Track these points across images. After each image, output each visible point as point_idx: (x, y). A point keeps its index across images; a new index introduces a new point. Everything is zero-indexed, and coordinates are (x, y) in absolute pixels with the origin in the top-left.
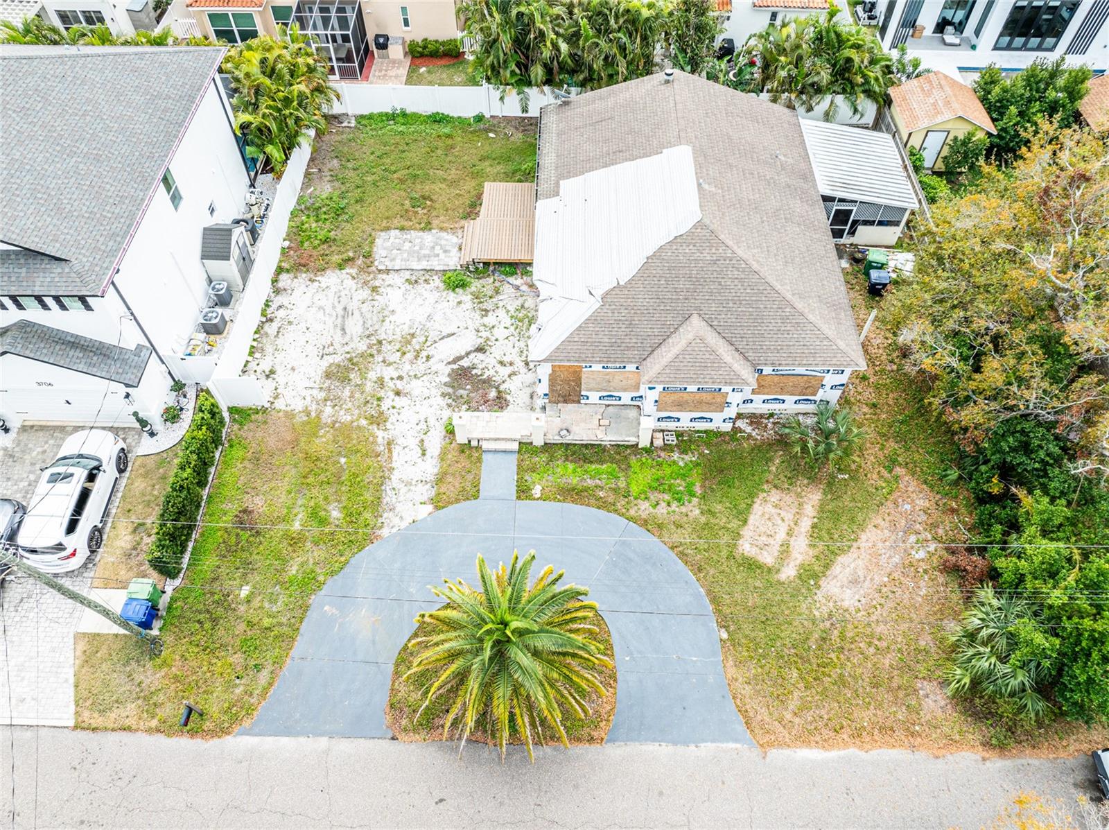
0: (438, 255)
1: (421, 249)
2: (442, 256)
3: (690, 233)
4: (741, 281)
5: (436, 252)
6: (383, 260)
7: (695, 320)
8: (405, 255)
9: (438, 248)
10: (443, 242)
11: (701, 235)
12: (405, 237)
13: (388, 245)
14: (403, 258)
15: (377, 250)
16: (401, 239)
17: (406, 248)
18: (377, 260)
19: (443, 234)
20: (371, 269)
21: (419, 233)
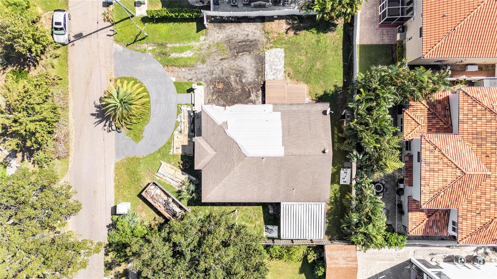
1: (275, 65)
2: (272, 73)
3: (242, 153)
4: (227, 168)
5: (273, 71)
6: (270, 53)
7: (215, 153)
8: (272, 60)
9: (276, 71)
10: (278, 73)
11: (241, 156)
12: (281, 59)
13: (277, 53)
14: (270, 60)
15: (274, 50)
16: (280, 57)
17: (275, 60)
18: (269, 51)
19: (282, 72)
20: (265, 49)
21: (283, 64)
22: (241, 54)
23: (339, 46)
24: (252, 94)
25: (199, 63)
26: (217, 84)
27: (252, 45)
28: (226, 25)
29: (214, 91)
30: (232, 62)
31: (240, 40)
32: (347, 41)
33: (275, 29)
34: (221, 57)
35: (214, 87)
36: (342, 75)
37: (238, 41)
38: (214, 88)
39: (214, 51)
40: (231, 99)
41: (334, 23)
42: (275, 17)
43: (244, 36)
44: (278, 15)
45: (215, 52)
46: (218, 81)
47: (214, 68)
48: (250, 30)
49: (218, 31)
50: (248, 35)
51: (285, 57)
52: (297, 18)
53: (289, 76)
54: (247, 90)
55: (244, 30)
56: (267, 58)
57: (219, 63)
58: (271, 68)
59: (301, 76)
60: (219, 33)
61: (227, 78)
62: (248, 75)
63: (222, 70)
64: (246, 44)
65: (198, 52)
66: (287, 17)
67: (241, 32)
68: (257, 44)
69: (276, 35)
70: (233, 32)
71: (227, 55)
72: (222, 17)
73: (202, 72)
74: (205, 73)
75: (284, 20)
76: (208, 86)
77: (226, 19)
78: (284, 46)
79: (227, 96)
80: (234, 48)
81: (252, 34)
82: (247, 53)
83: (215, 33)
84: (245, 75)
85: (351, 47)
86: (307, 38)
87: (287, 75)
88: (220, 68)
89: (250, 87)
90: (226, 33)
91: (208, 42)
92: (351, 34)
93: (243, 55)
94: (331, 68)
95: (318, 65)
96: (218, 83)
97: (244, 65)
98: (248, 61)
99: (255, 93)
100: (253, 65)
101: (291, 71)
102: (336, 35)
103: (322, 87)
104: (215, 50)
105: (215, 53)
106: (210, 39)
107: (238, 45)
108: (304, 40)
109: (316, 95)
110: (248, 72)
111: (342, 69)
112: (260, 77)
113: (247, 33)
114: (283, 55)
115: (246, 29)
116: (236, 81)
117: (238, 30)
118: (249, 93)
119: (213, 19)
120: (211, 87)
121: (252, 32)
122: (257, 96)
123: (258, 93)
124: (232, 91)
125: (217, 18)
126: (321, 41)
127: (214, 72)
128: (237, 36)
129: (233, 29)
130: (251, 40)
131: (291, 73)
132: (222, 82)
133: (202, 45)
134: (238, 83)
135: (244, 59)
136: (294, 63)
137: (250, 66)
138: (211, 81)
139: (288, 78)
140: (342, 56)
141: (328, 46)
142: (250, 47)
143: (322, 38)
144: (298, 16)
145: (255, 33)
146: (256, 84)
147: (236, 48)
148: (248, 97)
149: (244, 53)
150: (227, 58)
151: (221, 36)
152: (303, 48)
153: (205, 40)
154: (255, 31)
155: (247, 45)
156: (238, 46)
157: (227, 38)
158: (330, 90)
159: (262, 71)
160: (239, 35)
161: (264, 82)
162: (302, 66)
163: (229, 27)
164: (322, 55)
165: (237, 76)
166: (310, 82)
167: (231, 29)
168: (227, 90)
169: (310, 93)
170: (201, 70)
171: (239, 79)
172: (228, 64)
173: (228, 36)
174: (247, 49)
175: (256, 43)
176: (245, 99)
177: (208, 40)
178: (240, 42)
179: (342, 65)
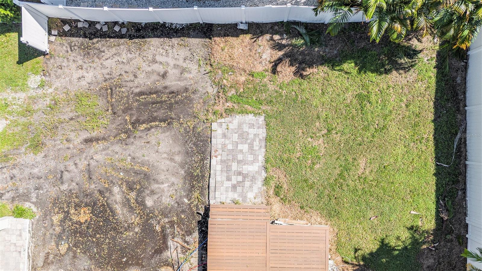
0: (229, 179)
1: (239, 162)
2: (228, 184)
5: (233, 178)
6: (224, 126)
8: (230, 147)
9: (240, 178)
10: (247, 184)
12: (256, 143)
13: (246, 128)
14: (224, 146)
15: (237, 119)
16: (254, 140)
17: (240, 147)
18: (223, 120)
19: (259, 183)
20: (211, 116)
21: (261, 158)
22: (143, 127)
23: (424, 114)
24: (170, 243)
25: (23, 150)
26: (72, 211)
27: (176, 103)
28: (103, 45)
29: (64, 230)
30: (117, 148)
31: (143, 89)
32: (448, 100)
33: (242, 62)
34: (85, 135)
35: (65, 218)
36: (433, 196)
37: (137, 90)
38: (63, 221)
39: (66, 117)
40: (110, 255)
41: (409, 48)
42: (241, 27)
43: (155, 77)
44: (250, 20)
45: (72, 119)
46: (77, 200)
47: (67, 163)
48: (172, 62)
49: (80, 62)
50: (164, 76)
51: (268, 139)
52: (302, 30)
53: (277, 194)
54: (158, 228)
55: (154, 61)
56: (217, 142)
57: (82, 151)
58: (228, 169)
59: (313, 195)
60: (85, 66)
61: (101, 192)
62: (162, 186)
63: (89, 171)
64: (159, 99)
65: (23, 120)
66: (276, 28)
67: (145, 67)
68: (191, 100)
69: (243, 79)
70: (121, 66)
71: (103, 131)
72: (92, 24)
73: (32, 176)
74: (39, 178)
75: (268, 36)
76: (46, 215)
77: (105, 29)
78: (264, 108)
79: (98, 244)
80: (125, 111)
81: (177, 72)
82: (163, 124)
83: (73, 66)
84: (155, 186)
85: (459, 116)
86: (330, 90)
87: (271, 192)
88: (83, 164)
89: (166, 220)
90: (103, 67)
91: (50, 90)
92: (459, 80)
93: (149, 129)
94: (400, 178)
95: (362, 165)
96: (77, 206)
97: (151, 157)
98: (164, 147)
99: (180, 241)
100: (178, 158)
101: (283, 180)
102: (416, 81)
103: (373, 229)
104: (71, 115)
105: (72, 122)
106: (57, 84)
107: (137, 100)
108: (323, 93)
109: (356, 250)
110: (162, 177)
111: (432, 180)
112: (196, 194)
113: (161, 69)
114: (262, 133)
115: (158, 58)
116: (126, 203)
117: (138, 61)
118: (164, 238)
119: (67, 28)
120: (56, 218)
121: (176, 66)
122: (185, 250)
123: (188, 238)
124: (115, 229)
125: (80, 25)
126: (373, 98)
127: (66, 176)
128: (136, 76)
129: (125, 56)
130: (174, 89)
131: (285, 186)
132: (87, 205)
133: (34, 100)
134: (131, 209)
135: (154, 142)
136: (293, 156)
137: (168, 162)
138: (56, 202)
139: (275, 200)
140: (431, 144)
141: (391, 112)
142: (170, 107)
143: (373, 89)
144: (306, 26)
145: (183, 70)
146: (183, 212)
147: (131, 109)
148: (159, 251)
149: (153, 124)
150: (104, 139)
151: (89, 76)
152: (318, 117)
153: (42, 86)
154: (185, 65)
155: (161, 102)
156: (135, 104)
157: (106, 80)
158: (398, 238)
159: (203, 176)
160: (141, 76)
161: (207, 210)
162: (317, 166)
163: (114, 50)
164: (373, 136)
165: (131, 189)
166: (338, 214)
167: (117, 58)
168: (100, 227)
169: (339, 246)
170: (27, 171)
171: (138, 196)
172: (107, 154)
173: (108, 77)
174: (161, 113)
175: (186, 97)
176: (152, 256)
177: (51, 87)
178: (141, 94)
179: (433, 170)
